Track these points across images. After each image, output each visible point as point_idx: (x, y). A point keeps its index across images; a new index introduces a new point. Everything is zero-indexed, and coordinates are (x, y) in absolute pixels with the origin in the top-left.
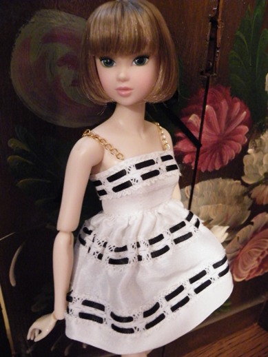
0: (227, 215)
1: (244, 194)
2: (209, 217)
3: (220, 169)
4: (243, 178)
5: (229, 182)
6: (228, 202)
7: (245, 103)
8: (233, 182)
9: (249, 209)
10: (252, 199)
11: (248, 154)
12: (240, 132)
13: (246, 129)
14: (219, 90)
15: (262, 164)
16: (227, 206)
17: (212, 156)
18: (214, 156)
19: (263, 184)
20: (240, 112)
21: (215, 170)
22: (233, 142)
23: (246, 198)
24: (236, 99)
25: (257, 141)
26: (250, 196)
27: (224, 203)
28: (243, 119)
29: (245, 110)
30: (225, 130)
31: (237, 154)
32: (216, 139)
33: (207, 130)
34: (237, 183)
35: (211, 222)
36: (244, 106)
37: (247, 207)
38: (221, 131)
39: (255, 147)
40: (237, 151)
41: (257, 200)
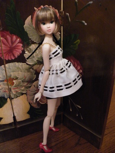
0: (25, 76)
1: (30, 68)
2: (16, 77)
3: (14, 59)
4: (26, 62)
5: (21, 64)
6: (23, 71)
7: (18, 36)
8: (22, 63)
9: (35, 74)
10: (34, 70)
11: (25, 53)
12: (19, 46)
13: (21, 45)
14: (4, 32)
15: (34, 57)
16: (23, 73)
17: (9, 55)
18: (10, 54)
19: (37, 64)
20: (16, 39)
21: (12, 59)
22: (17, 49)
23: (31, 70)
24: (13, 35)
25: (28, 49)
26: (33, 69)
27: (21, 71)
28: (18, 41)
29: (18, 38)
30: (12, 46)
31: (20, 54)
32: (9, 49)
33: (4, 46)
34: (25, 64)
35: (18, 79)
36: (17, 37)
37: (34, 73)
38: (10, 46)
39: (28, 51)
40: (20, 53)
41: (37, 70)
